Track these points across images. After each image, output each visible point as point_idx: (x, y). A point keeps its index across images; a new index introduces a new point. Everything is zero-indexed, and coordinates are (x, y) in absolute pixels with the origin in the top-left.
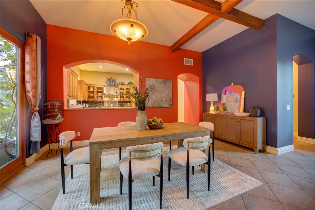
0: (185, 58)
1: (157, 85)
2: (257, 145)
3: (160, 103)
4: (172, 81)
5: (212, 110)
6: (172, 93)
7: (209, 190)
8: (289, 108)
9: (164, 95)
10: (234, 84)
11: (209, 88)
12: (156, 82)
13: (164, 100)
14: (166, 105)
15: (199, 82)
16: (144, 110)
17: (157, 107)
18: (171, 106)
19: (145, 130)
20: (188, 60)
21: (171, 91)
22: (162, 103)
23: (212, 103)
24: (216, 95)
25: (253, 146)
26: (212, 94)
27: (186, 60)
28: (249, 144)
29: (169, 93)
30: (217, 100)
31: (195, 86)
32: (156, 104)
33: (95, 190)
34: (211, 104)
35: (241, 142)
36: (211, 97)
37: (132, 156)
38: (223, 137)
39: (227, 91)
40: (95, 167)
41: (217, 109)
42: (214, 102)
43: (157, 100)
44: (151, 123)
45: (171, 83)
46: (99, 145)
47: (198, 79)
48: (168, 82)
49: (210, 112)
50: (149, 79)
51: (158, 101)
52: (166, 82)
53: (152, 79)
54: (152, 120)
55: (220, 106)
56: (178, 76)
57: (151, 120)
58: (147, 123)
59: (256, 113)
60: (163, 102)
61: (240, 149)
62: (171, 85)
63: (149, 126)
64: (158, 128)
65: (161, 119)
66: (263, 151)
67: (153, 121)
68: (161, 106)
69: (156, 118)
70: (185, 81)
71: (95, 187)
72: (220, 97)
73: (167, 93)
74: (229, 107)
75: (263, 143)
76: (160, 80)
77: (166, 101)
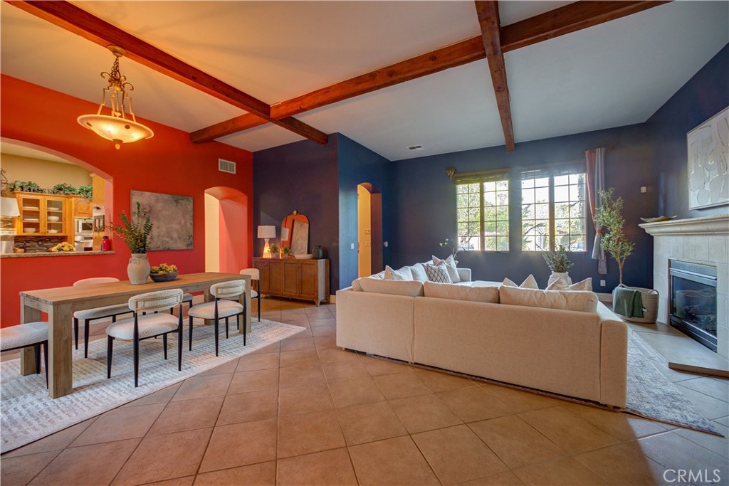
0: (221, 158)
1: (159, 206)
2: (317, 295)
3: (167, 242)
4: (192, 201)
5: (267, 252)
6: (192, 221)
7: (245, 345)
8: (352, 247)
9: (175, 226)
10: (297, 212)
11: (263, 215)
12: (157, 201)
13: (175, 235)
14: (181, 245)
15: (246, 203)
16: (144, 252)
17: (160, 249)
18: (191, 247)
19: (146, 283)
20: (227, 163)
21: (192, 218)
22: (171, 242)
23: (267, 241)
24: (273, 228)
25: (313, 296)
26: (267, 226)
27: (221, 162)
28: (311, 296)
29: (185, 223)
30: (274, 236)
31: (240, 211)
32: (157, 244)
33: (62, 374)
34: (265, 243)
35: (302, 295)
36: (266, 232)
37: (139, 307)
38: (281, 293)
39: (295, 221)
40: (64, 339)
41: (274, 250)
42: (271, 239)
43: (159, 236)
44: (157, 272)
45: (192, 204)
46: (71, 304)
47: (245, 198)
48: (184, 202)
49: (264, 257)
50: (139, 192)
51: (161, 238)
52: (180, 201)
53: (147, 193)
54: (158, 268)
55: (278, 246)
56: (206, 191)
57: (156, 268)
58: (149, 273)
59: (318, 254)
60: (172, 239)
61: (301, 305)
62: (190, 207)
63: (152, 277)
64: (169, 279)
65: (175, 267)
66: (326, 302)
67: (161, 269)
68: (169, 249)
69: (165, 265)
70: (221, 199)
71: (62, 369)
72: (278, 232)
73: (183, 222)
74: (299, 248)
75: (326, 293)
76: (166, 196)
77: (179, 238)
